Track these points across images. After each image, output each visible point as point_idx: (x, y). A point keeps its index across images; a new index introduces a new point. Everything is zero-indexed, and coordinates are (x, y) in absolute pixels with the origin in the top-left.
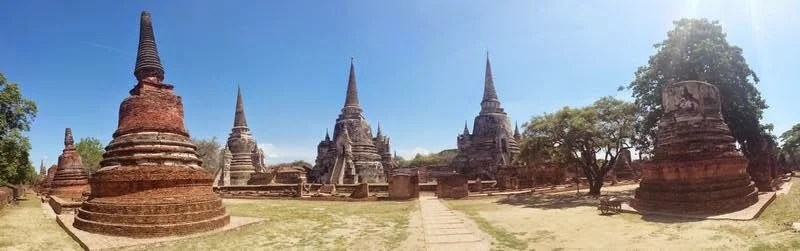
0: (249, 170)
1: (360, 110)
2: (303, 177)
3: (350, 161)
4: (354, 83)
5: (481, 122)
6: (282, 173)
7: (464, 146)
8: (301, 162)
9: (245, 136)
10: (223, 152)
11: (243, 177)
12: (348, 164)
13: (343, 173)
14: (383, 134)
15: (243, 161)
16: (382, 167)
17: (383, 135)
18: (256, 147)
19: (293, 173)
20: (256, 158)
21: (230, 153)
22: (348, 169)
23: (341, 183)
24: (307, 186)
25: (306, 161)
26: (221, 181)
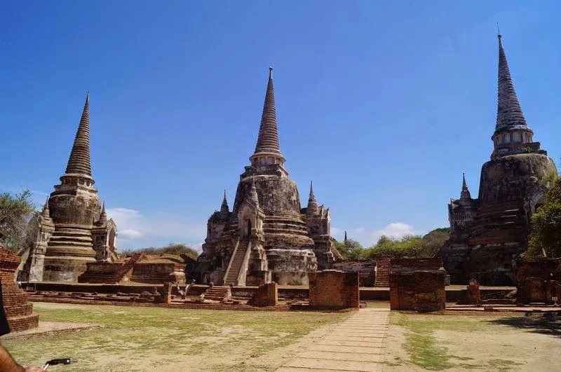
0: (84, 255)
1: (279, 159)
2: (180, 273)
3: (260, 248)
4: (273, 112)
5: (492, 173)
6: (143, 265)
7: (461, 223)
8: (180, 248)
9: (85, 193)
10: (37, 218)
11: (70, 269)
12: (255, 253)
13: (246, 268)
14: (318, 202)
15: (74, 239)
16: (314, 260)
17: (319, 204)
18: (102, 215)
19: (163, 265)
20: (101, 236)
21: (50, 222)
22: (256, 261)
23: (242, 283)
24: (183, 288)
25: (188, 246)
26: (25, 273)
